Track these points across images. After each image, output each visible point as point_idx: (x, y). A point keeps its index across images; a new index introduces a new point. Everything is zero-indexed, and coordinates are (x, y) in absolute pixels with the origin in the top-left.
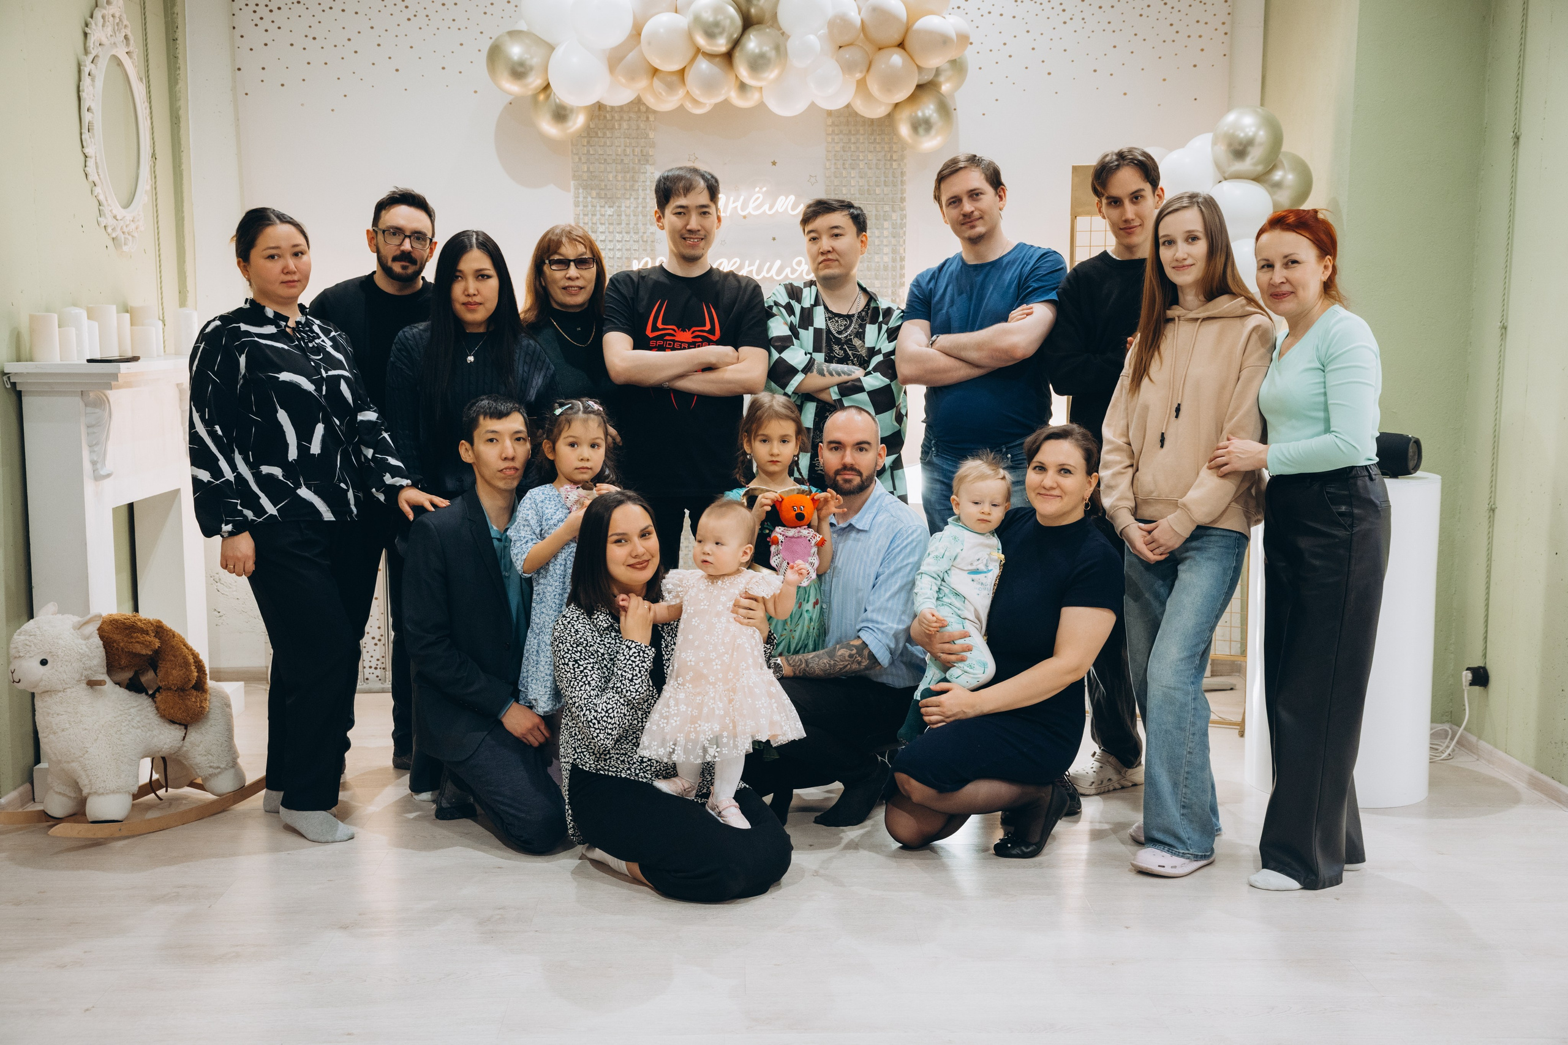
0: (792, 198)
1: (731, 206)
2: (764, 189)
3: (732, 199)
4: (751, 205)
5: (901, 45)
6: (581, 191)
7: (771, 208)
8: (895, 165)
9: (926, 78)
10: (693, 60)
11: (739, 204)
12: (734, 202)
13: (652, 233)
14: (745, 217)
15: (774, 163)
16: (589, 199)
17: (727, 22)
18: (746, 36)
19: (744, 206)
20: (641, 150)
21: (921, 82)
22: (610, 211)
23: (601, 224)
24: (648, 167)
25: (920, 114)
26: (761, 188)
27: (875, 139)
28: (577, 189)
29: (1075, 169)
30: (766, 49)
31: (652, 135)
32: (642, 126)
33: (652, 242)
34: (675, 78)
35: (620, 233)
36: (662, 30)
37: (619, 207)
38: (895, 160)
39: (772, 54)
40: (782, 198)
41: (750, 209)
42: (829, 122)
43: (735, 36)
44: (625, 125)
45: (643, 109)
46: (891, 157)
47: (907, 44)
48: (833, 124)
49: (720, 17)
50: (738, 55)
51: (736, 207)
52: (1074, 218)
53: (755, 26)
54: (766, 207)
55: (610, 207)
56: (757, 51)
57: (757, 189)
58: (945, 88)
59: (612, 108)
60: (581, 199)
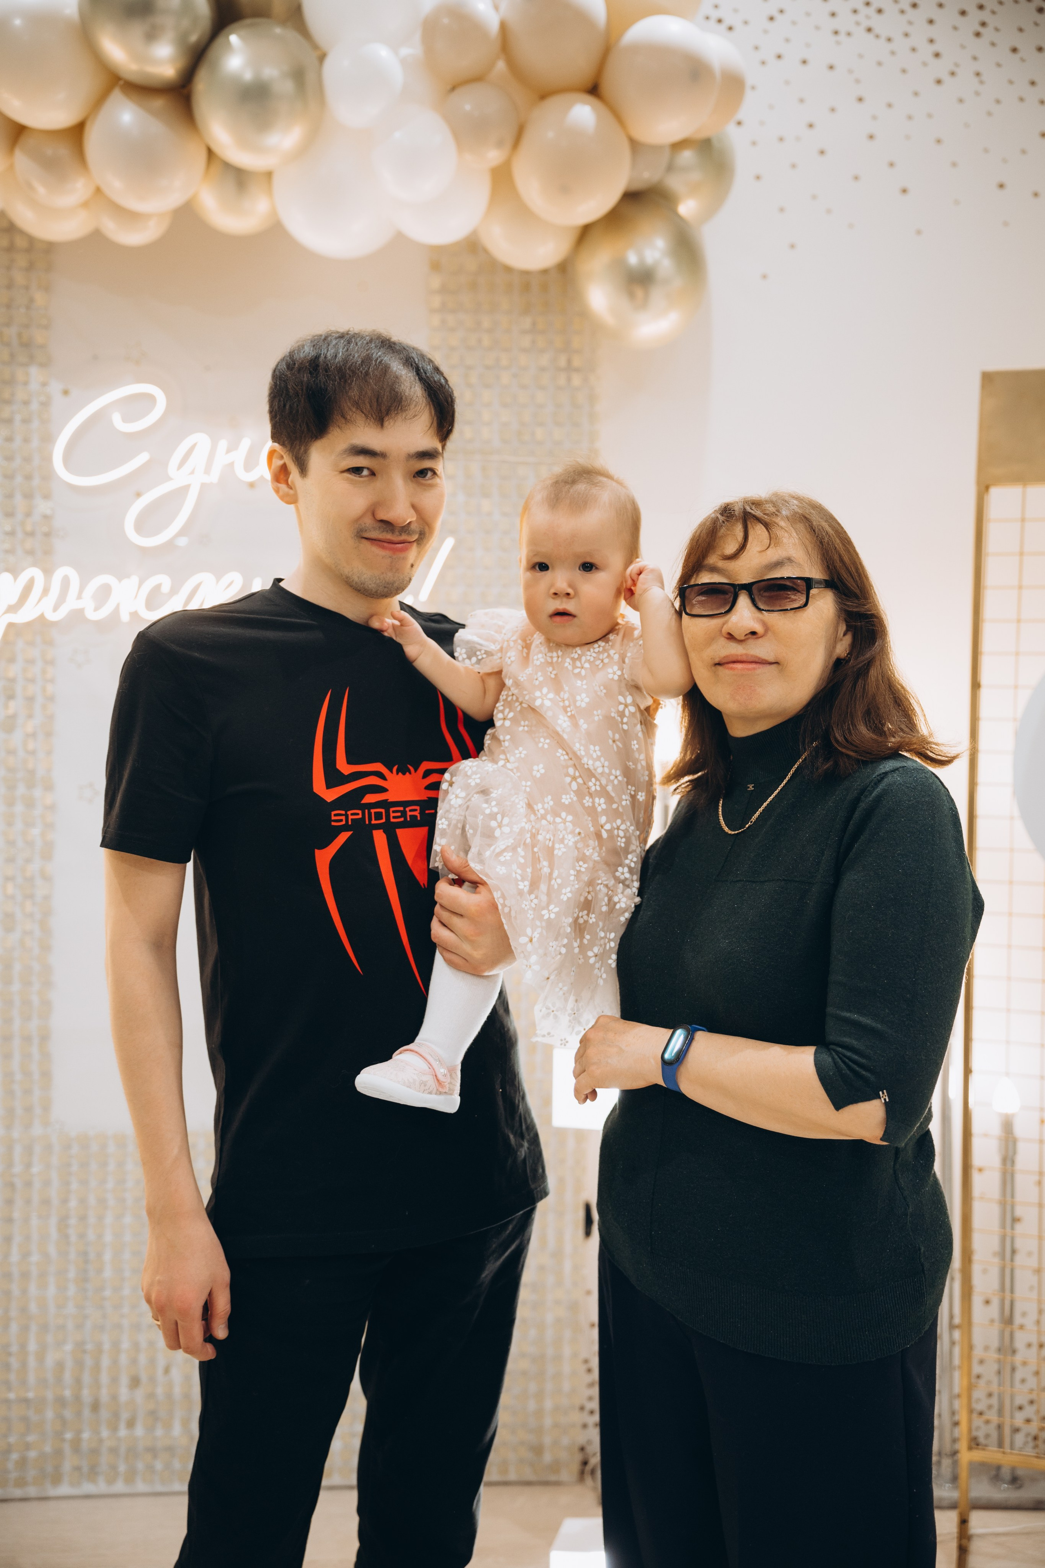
1: (222, 459)
3: (223, 444)
5: (594, 90)
8: (577, 380)
9: (647, 176)
10: (99, 100)
11: (239, 457)
12: (228, 451)
13: (46, 518)
14: (252, 485)
18: (220, 41)
19: (251, 463)
20: (20, 335)
21: (637, 186)
24: (34, 371)
25: (633, 259)
27: (534, 324)
29: (988, 378)
30: (271, 72)
31: (40, 298)
32: (19, 278)
33: (47, 535)
34: (63, 151)
38: (577, 370)
39: (285, 87)
42: (436, 282)
43: (194, 38)
46: (569, 361)
47: (606, 87)
48: (444, 290)
50: (201, 85)
51: (232, 465)
52: (983, 489)
53: (248, 21)
56: (250, 77)
58: (687, 208)
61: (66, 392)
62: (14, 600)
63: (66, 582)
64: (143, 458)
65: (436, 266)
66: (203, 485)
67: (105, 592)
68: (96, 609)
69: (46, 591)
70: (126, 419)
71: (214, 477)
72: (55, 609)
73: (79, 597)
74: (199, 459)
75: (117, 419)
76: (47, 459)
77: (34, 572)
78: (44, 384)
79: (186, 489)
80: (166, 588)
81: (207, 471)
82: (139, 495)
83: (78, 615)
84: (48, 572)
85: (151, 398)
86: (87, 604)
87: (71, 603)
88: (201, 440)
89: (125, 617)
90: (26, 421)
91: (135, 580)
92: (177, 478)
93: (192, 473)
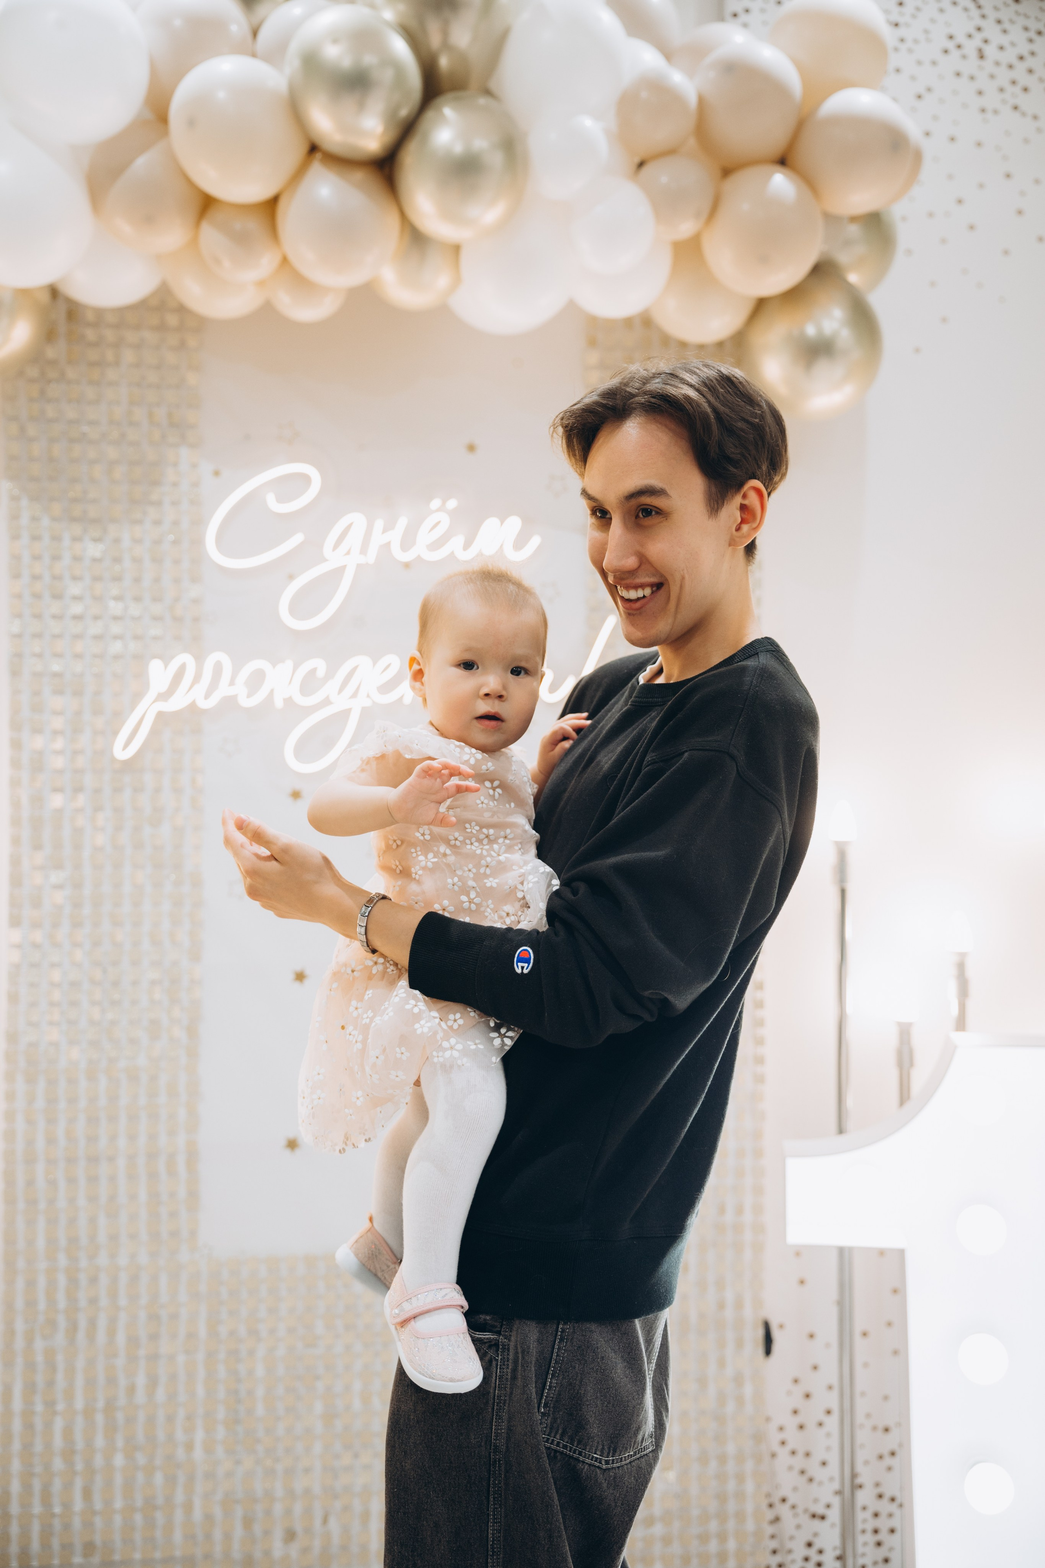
0: (514, 523)
1: (378, 539)
2: (452, 504)
3: (379, 524)
4: (425, 537)
5: (785, 160)
6: (24, 502)
7: (467, 546)
10: (300, 173)
11: (395, 537)
12: (385, 531)
13: (196, 601)
14: (407, 565)
15: (471, 448)
16: (46, 522)
17: (387, 75)
18: (430, 114)
19: (407, 542)
20: (170, 415)
22: (93, 550)
23: (75, 578)
24: (184, 453)
25: (811, 330)
26: (444, 502)
28: (14, 499)
30: (480, 144)
31: (192, 379)
32: (170, 356)
33: (196, 620)
34: (253, 225)
35: (118, 598)
36: (221, 95)
37: (117, 541)
39: (496, 159)
40: (492, 523)
41: (420, 550)
42: (594, 358)
43: (404, 112)
44: (129, 356)
45: (172, 320)
47: (798, 156)
48: (601, 366)
49: (369, 60)
50: (410, 158)
51: (388, 544)
53: (449, 96)
54: (456, 544)
55: (96, 540)
56: (458, 149)
57: (436, 503)
58: (856, 276)
59: (100, 312)
60: (25, 520)
61: (217, 473)
62: (164, 688)
63: (218, 669)
64: (298, 539)
65: (592, 343)
66: (359, 566)
67: (259, 677)
68: (249, 696)
69: (197, 679)
70: (281, 499)
71: (371, 557)
72: (207, 696)
73: (232, 683)
74: (355, 539)
75: (271, 500)
76: (198, 542)
77: (186, 658)
78: (194, 466)
79: (342, 569)
80: (321, 673)
81: (364, 551)
82: (291, 577)
83: (230, 702)
84: (200, 659)
85: (306, 479)
86: (240, 690)
87: (224, 690)
88: (357, 520)
89: (279, 703)
90: (175, 503)
91: (289, 664)
92: (333, 559)
93: (348, 553)
